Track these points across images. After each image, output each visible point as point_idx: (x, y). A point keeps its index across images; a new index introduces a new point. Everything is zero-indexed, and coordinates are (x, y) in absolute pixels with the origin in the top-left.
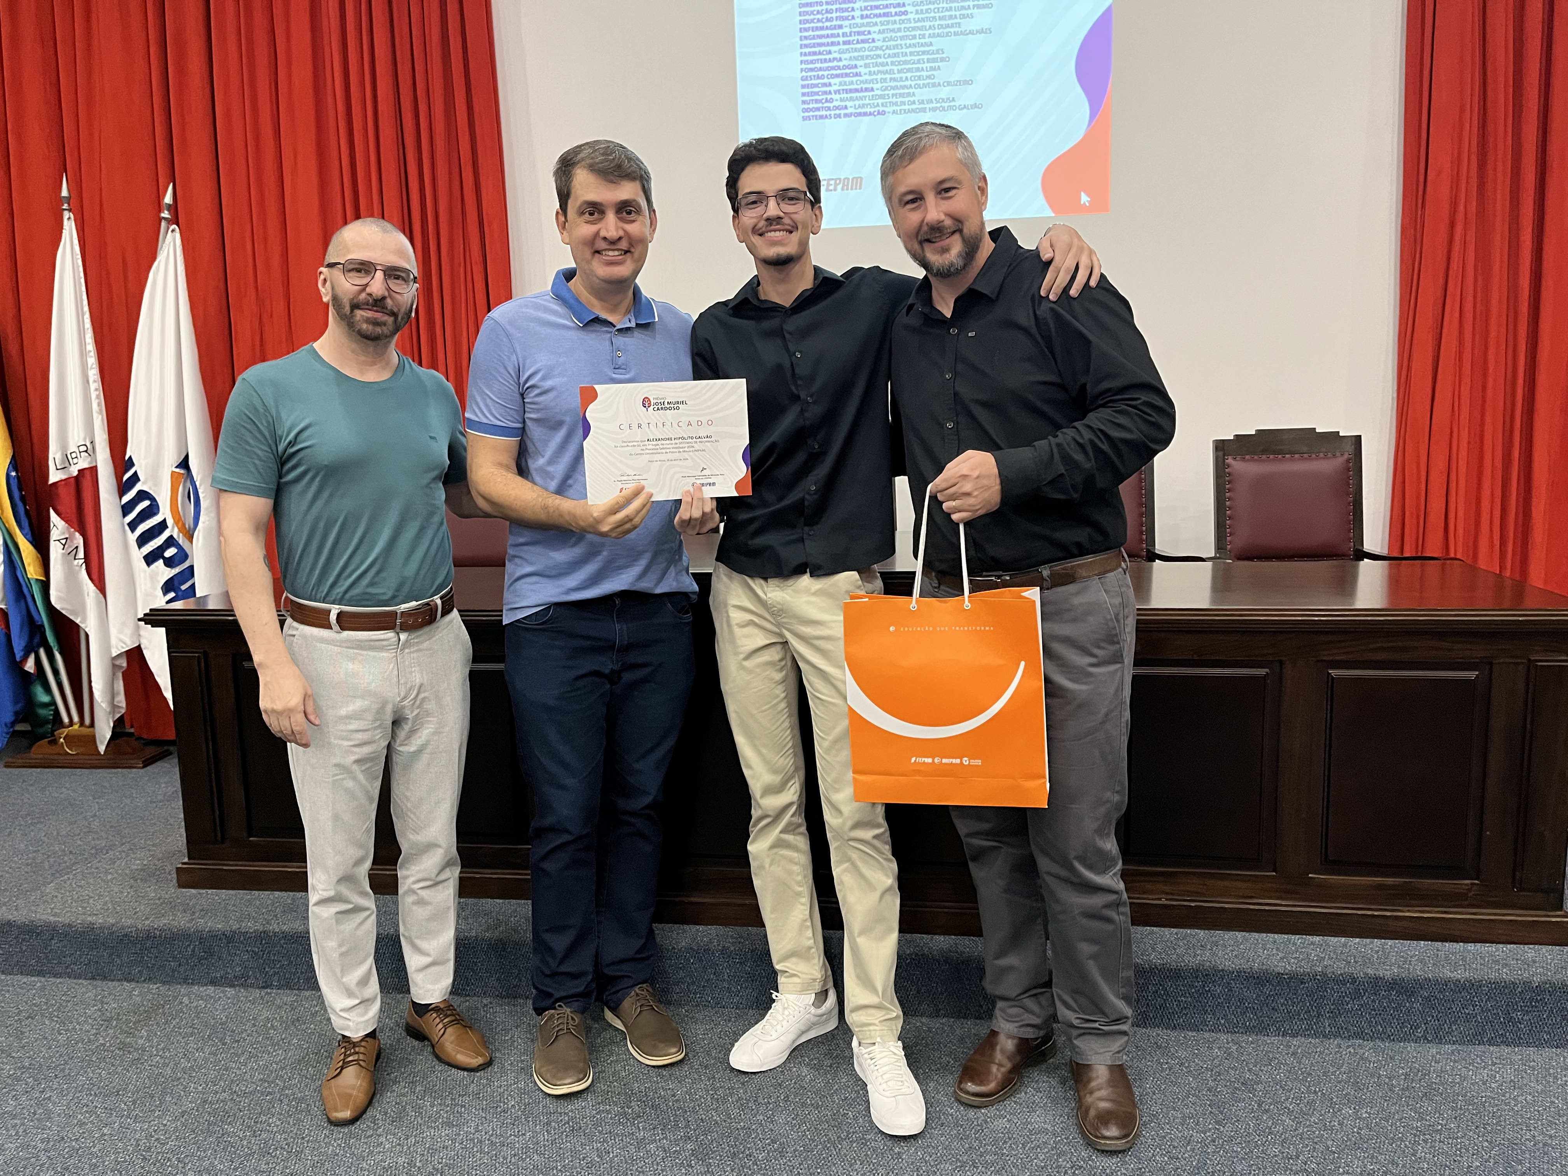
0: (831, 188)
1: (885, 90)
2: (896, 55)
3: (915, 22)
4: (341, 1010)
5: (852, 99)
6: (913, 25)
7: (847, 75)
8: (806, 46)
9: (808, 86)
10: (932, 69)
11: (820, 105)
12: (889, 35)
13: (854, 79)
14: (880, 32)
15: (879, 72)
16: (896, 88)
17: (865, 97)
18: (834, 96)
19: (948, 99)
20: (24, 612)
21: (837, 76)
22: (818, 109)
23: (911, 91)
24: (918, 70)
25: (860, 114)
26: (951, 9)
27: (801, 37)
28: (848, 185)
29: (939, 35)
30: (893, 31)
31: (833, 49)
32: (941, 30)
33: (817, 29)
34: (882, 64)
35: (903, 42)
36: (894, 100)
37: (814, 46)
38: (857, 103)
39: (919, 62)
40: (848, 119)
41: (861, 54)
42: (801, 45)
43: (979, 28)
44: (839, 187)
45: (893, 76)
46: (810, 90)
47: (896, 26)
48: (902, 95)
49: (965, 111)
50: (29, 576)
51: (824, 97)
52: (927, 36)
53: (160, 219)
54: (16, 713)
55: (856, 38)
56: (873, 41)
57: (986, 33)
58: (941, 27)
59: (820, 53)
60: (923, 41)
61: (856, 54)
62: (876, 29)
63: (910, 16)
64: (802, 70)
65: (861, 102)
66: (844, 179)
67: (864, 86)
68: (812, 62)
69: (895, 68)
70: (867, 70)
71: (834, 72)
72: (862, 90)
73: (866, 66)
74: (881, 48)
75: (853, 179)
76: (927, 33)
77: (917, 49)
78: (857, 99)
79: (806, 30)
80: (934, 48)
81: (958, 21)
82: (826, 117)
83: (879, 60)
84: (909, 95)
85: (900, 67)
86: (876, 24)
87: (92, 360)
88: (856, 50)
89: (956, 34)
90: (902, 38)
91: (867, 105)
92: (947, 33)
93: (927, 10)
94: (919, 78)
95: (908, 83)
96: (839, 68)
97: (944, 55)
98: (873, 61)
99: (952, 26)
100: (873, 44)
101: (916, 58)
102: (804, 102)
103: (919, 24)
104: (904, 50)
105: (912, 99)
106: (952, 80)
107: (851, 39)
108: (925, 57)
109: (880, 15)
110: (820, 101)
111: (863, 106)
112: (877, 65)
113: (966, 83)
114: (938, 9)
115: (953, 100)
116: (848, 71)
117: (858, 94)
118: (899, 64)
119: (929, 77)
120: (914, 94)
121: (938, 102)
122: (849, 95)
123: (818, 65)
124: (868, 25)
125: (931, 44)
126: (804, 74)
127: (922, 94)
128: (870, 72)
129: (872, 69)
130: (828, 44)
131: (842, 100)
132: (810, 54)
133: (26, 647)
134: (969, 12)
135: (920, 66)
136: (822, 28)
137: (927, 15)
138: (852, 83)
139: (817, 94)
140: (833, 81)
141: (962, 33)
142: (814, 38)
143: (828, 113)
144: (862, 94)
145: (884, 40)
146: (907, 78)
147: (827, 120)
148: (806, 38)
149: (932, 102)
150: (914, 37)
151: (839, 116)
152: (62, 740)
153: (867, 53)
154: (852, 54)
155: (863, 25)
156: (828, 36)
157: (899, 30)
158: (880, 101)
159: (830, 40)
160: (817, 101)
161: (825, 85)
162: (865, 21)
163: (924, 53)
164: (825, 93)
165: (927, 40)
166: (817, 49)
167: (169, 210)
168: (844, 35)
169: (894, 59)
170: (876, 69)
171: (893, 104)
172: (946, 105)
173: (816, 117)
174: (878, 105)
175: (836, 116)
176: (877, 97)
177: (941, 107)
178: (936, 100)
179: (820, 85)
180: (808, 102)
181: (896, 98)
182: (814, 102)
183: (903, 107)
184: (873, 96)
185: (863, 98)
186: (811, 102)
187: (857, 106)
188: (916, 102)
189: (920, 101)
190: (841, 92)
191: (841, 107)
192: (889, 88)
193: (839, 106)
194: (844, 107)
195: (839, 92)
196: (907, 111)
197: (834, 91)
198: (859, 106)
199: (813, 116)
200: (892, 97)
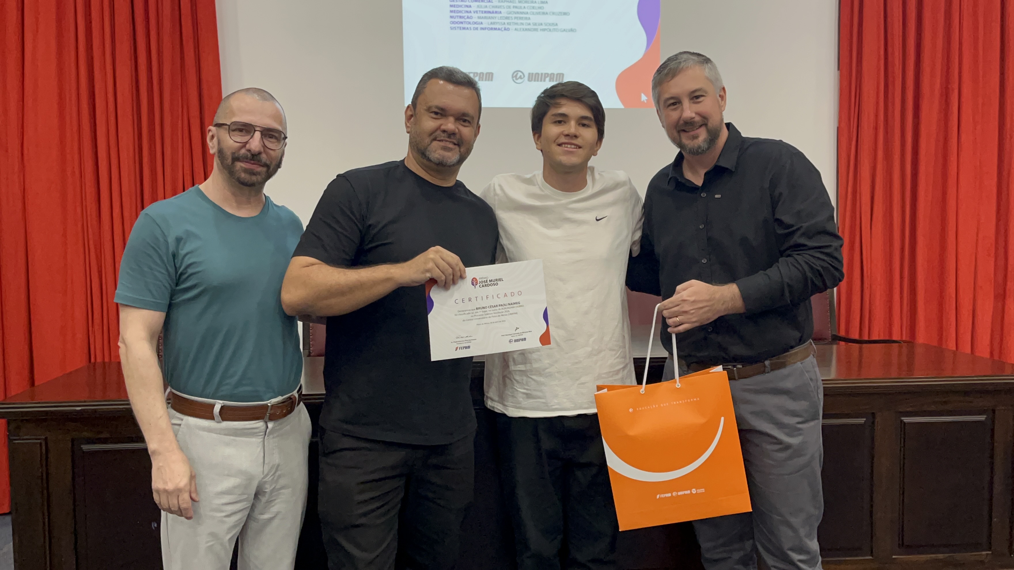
1: (509, 14)
5: (485, 18)
9: (454, 6)
10: (542, 2)
11: (463, 20)
13: (488, 4)
16: (518, 13)
17: (496, 18)
18: (472, 14)
19: (553, 24)
22: (462, 23)
23: (528, 16)
24: (532, 2)
25: (492, 29)
28: (483, 78)
36: (516, 21)
38: (490, 21)
40: (483, 31)
46: (456, 9)
48: (521, 18)
51: (466, 14)
66: (481, 73)
67: (495, 10)
72: (493, 12)
75: (487, 74)
78: (489, 18)
82: (468, 29)
84: (526, 18)
91: (497, 23)
94: (533, 8)
95: (525, 10)
102: (451, 17)
106: (556, 11)
110: (463, 17)
111: (494, 23)
113: (565, 14)
117: (490, 15)
119: (540, 8)
120: (529, 19)
122: (484, 15)
127: (535, 19)
131: (479, 18)
138: (486, 7)
139: (460, 12)
140: (473, 4)
143: (469, 26)
144: (493, 15)
146: (524, 7)
147: (467, 31)
149: (542, 24)
151: (477, 29)
158: (506, 21)
161: (467, 6)
164: (467, 12)
171: (515, 24)
172: (552, 28)
173: (460, 28)
174: (504, 24)
175: (474, 29)
176: (504, 18)
177: (548, 28)
178: (545, 24)
179: (463, 6)
180: (455, 17)
181: (517, 20)
182: (459, 17)
183: (522, 27)
184: (501, 17)
185: (494, 18)
186: (457, 17)
187: (490, 23)
188: (531, 24)
189: (534, 24)
190: (478, 12)
191: (478, 23)
192: (512, 13)
193: (477, 22)
194: (480, 23)
195: (477, 12)
196: (524, 30)
197: (474, 11)
198: (491, 23)
199: (458, 27)
200: (515, 19)
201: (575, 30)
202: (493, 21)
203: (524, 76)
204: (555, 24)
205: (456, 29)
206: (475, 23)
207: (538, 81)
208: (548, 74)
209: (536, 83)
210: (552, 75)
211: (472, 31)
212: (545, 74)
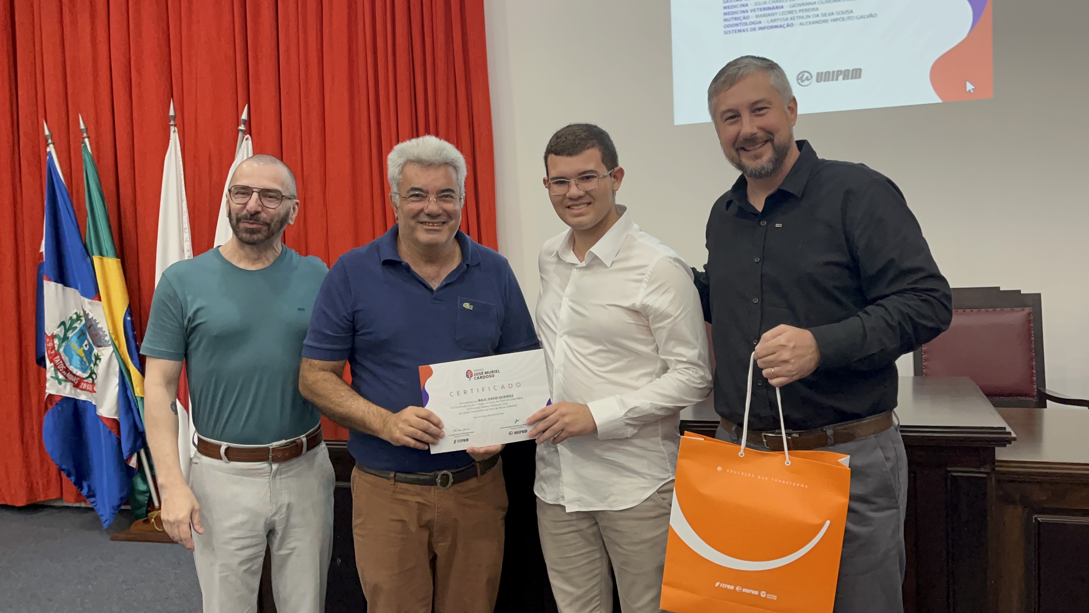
1: (793, 7)
5: (765, 15)
9: (728, 7)
11: (739, 22)
16: (803, 4)
17: (776, 14)
18: (749, 14)
19: (847, 11)
20: (131, 421)
22: (737, 25)
23: (815, 6)
25: (772, 27)
36: (801, 14)
38: (769, 18)
40: (761, 31)
46: (731, 10)
48: (807, 10)
49: (862, 20)
50: (136, 395)
51: (743, 15)
53: (238, 131)
54: (122, 499)
67: (775, 5)
72: (773, 8)
78: (769, 15)
82: (744, 30)
84: (813, 9)
87: (187, 235)
91: (778, 20)
102: (725, 20)
105: (816, 13)
110: (738, 19)
111: (775, 20)
115: (852, 12)
117: (770, 12)
120: (817, 9)
121: (838, 13)
122: (763, 12)
131: (757, 16)
133: (131, 449)
138: (765, 3)
139: (736, 13)
140: (749, 2)
144: (773, 11)
147: (744, 33)
149: (833, 14)
151: (755, 29)
152: (153, 520)
158: (789, 16)
160: (736, 19)
161: (743, 5)
164: (743, 12)
167: (244, 124)
171: (800, 17)
172: (845, 16)
173: (735, 31)
174: (787, 19)
175: (752, 30)
176: (787, 13)
177: (841, 18)
178: (836, 12)
179: (738, 6)
180: (729, 20)
181: (803, 12)
182: (734, 19)
183: (808, 20)
184: (783, 12)
185: (775, 15)
186: (731, 19)
187: (769, 21)
188: (820, 15)
189: (823, 14)
190: (756, 10)
191: (756, 22)
192: (797, 5)
193: (754, 22)
194: (759, 22)
195: (754, 10)
196: (812, 23)
197: (751, 10)
198: (772, 21)
199: (733, 31)
200: (799, 12)
201: (875, 15)
202: (773, 18)
203: (812, 77)
204: (850, 11)
205: (730, 33)
206: (753, 23)
207: (829, 80)
208: (841, 71)
209: (827, 83)
210: (847, 72)
211: (749, 33)
212: (838, 71)
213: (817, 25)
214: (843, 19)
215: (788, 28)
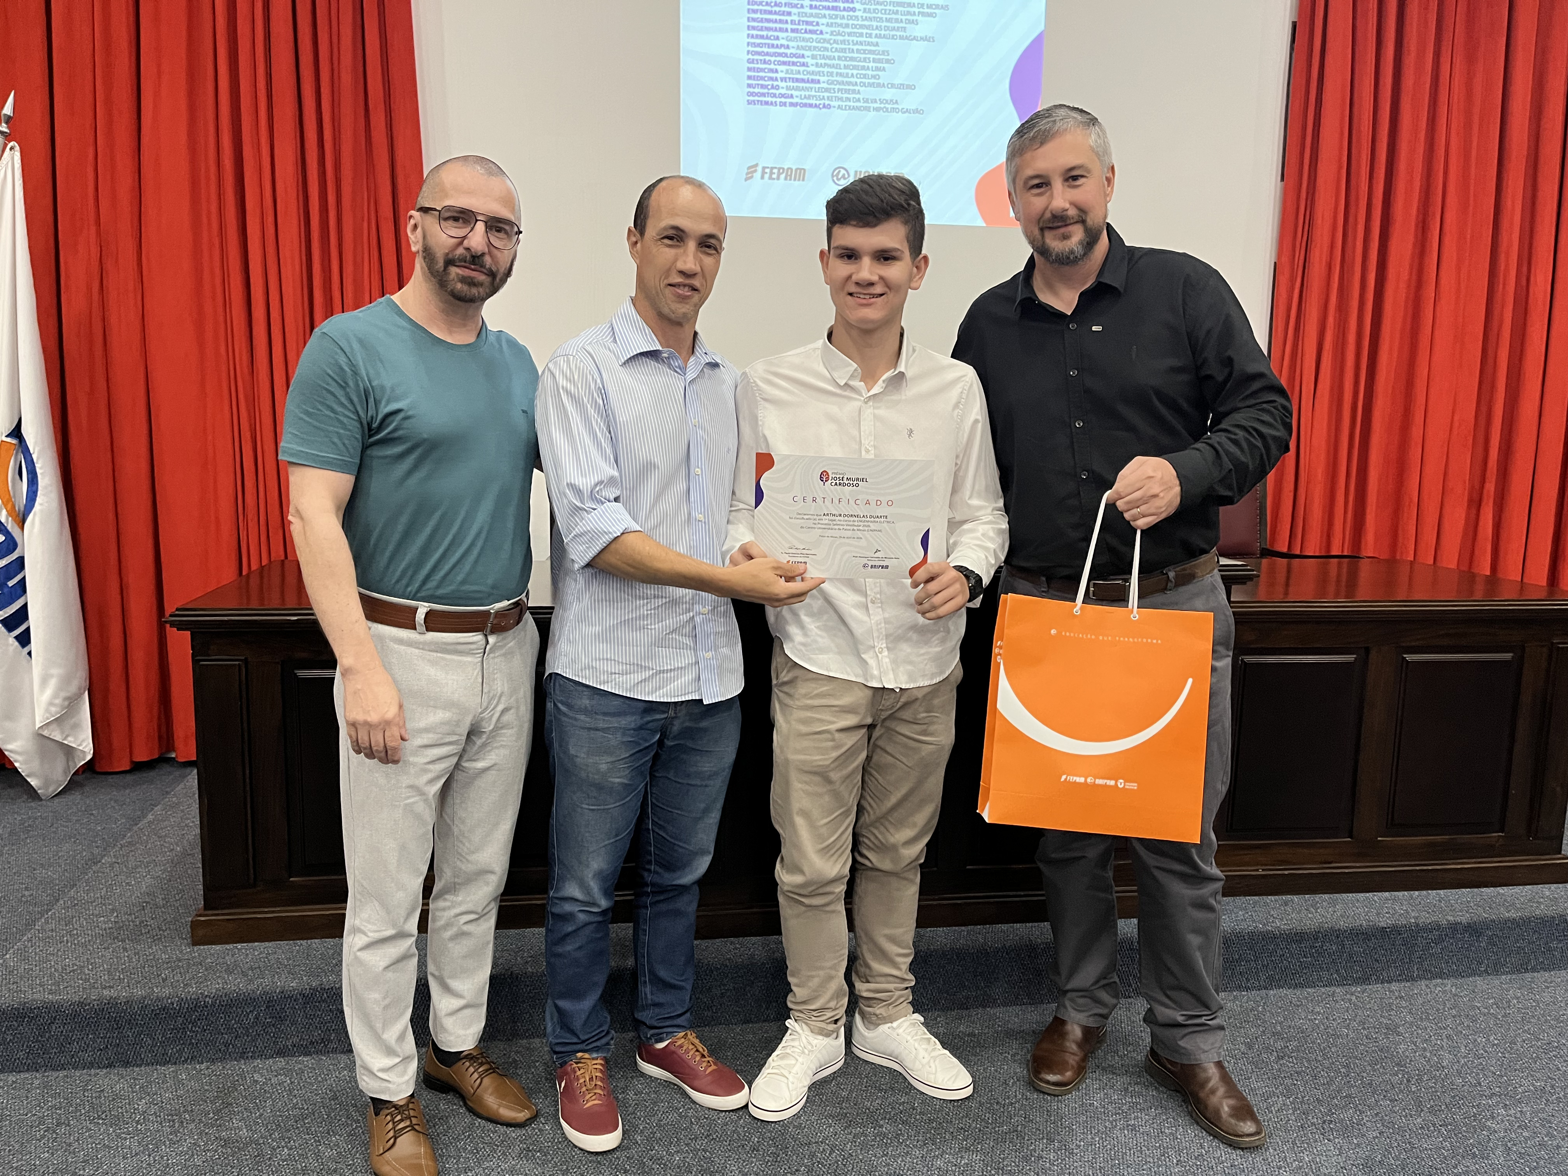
0: (774, 176)
1: (831, 84)
2: (843, 50)
3: (863, 20)
4: (380, 1070)
5: (797, 89)
6: (860, 22)
7: (794, 64)
8: (754, 28)
9: (753, 70)
10: (877, 69)
11: (766, 91)
12: (837, 29)
13: (802, 69)
14: (827, 25)
15: (826, 64)
16: (843, 83)
17: (811, 89)
18: (779, 83)
19: (891, 101)
21: (784, 63)
22: (763, 95)
23: (857, 88)
24: (863, 68)
25: (805, 105)
26: (897, 12)
27: (748, 18)
28: (791, 176)
29: (885, 37)
30: (841, 25)
31: (781, 35)
32: (888, 32)
33: (766, 12)
34: (829, 58)
35: (851, 38)
36: (840, 95)
37: (761, 29)
38: (803, 93)
39: (865, 60)
40: (792, 108)
41: (809, 44)
42: (748, 26)
43: (923, 35)
44: (783, 176)
45: (839, 71)
46: (756, 74)
47: (845, 21)
48: (847, 91)
49: (907, 114)
51: (770, 83)
52: (874, 36)
55: (804, 27)
56: (821, 33)
57: (929, 41)
58: (887, 28)
59: (768, 38)
60: (869, 40)
61: (803, 44)
62: (824, 21)
63: (857, 13)
64: (748, 52)
65: (807, 93)
66: (788, 169)
67: (811, 77)
68: (759, 45)
69: (842, 63)
70: (814, 62)
71: (782, 59)
72: (808, 81)
73: (814, 57)
74: (828, 41)
75: (796, 169)
76: (874, 32)
77: (864, 47)
78: (803, 89)
79: (755, 11)
80: (880, 48)
81: (903, 25)
82: (772, 103)
83: (826, 53)
84: (854, 92)
85: (846, 63)
86: (824, 16)
88: (804, 40)
89: (901, 38)
90: (849, 34)
91: (813, 96)
92: (893, 36)
93: (874, 10)
94: (865, 76)
95: (853, 80)
96: (786, 55)
97: (889, 57)
98: (820, 53)
99: (898, 29)
100: (821, 36)
101: (863, 56)
102: (749, 86)
103: (866, 23)
104: (851, 47)
105: (857, 96)
106: (897, 82)
107: (800, 27)
108: (872, 56)
109: (828, 8)
110: (765, 87)
111: (809, 97)
112: (824, 58)
113: (909, 87)
114: (885, 10)
115: (897, 102)
116: (794, 60)
117: (804, 85)
118: (846, 60)
119: (874, 77)
120: (859, 92)
121: (881, 103)
122: (795, 84)
123: (766, 50)
124: (817, 16)
125: (877, 45)
126: (750, 56)
127: (867, 92)
128: (817, 65)
129: (820, 61)
130: (776, 30)
131: (788, 88)
132: (757, 37)
134: (915, 18)
135: (866, 64)
136: (770, 13)
137: (874, 15)
138: (799, 72)
139: (762, 78)
140: (780, 68)
141: (907, 38)
142: (762, 21)
143: (774, 100)
144: (808, 85)
145: (832, 33)
146: (852, 74)
147: (771, 107)
148: (754, 20)
149: (876, 102)
150: (861, 35)
151: (785, 104)
153: (814, 44)
154: (801, 44)
155: (811, 15)
156: (776, 21)
157: (847, 26)
158: (826, 94)
159: (778, 26)
160: (762, 86)
161: (771, 71)
162: (814, 11)
163: (871, 52)
164: (771, 79)
165: (874, 40)
166: (764, 33)
168: (793, 22)
169: (841, 54)
170: (823, 61)
171: (838, 99)
172: (889, 106)
173: (761, 102)
174: (824, 98)
175: (781, 104)
176: (823, 90)
177: (885, 108)
178: (880, 100)
179: (766, 70)
180: (754, 86)
181: (842, 93)
182: (760, 86)
183: (848, 104)
184: (819, 88)
186: (756, 86)
187: (803, 97)
188: (861, 100)
189: (865, 100)
190: (788, 80)
191: (787, 95)
192: (835, 83)
193: (785, 94)
194: (790, 95)
195: (785, 79)
196: (851, 108)
197: (781, 79)
199: (758, 101)
200: (838, 92)
201: (921, 112)
203: (849, 176)
205: (755, 104)
211: (778, 107)
213: (857, 112)
214: (887, 109)
215: (824, 110)
